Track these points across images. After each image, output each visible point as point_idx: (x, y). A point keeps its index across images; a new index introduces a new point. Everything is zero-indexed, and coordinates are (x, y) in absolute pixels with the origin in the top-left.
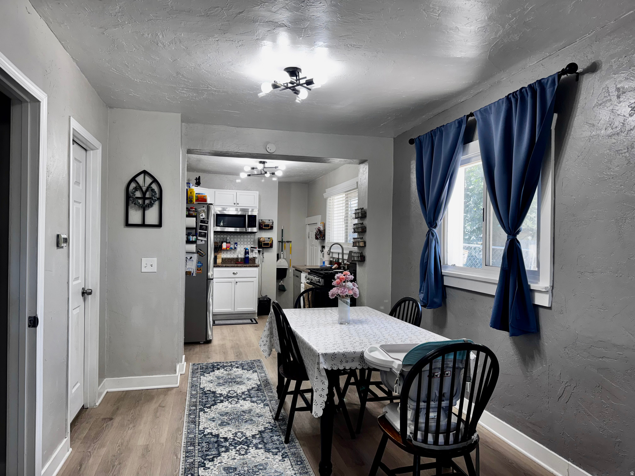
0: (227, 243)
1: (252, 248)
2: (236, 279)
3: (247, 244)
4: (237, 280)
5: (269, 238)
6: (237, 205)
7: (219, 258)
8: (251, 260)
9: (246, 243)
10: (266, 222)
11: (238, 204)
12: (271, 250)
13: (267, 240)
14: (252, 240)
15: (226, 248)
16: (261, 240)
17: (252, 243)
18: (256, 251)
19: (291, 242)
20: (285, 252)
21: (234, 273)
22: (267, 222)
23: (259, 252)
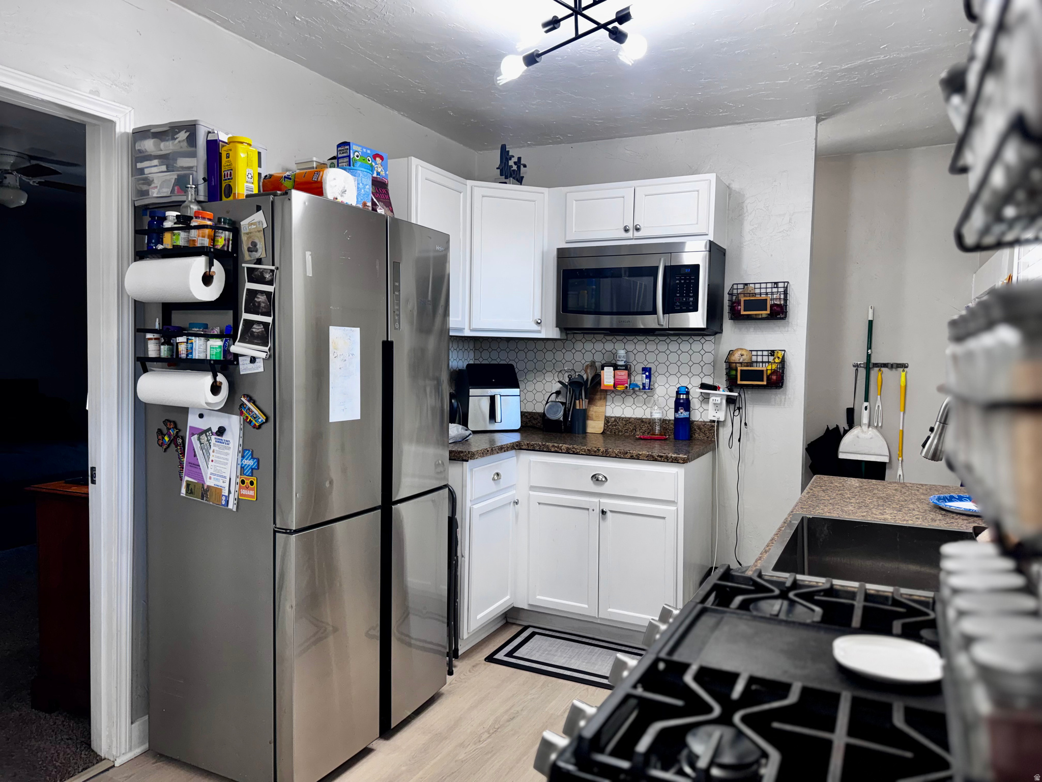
0: (616, 367)
1: (703, 386)
2: (603, 500)
3: (690, 374)
4: (607, 503)
5: (772, 353)
6: (637, 234)
7: (598, 418)
8: (700, 429)
9: (685, 369)
10: (757, 291)
11: (638, 230)
12: (775, 395)
13: (765, 359)
14: (708, 358)
15: (615, 385)
16: (736, 357)
17: (708, 369)
18: (719, 397)
19: (904, 366)
20: (879, 403)
21: (595, 478)
22: (761, 292)
23: (730, 401)
